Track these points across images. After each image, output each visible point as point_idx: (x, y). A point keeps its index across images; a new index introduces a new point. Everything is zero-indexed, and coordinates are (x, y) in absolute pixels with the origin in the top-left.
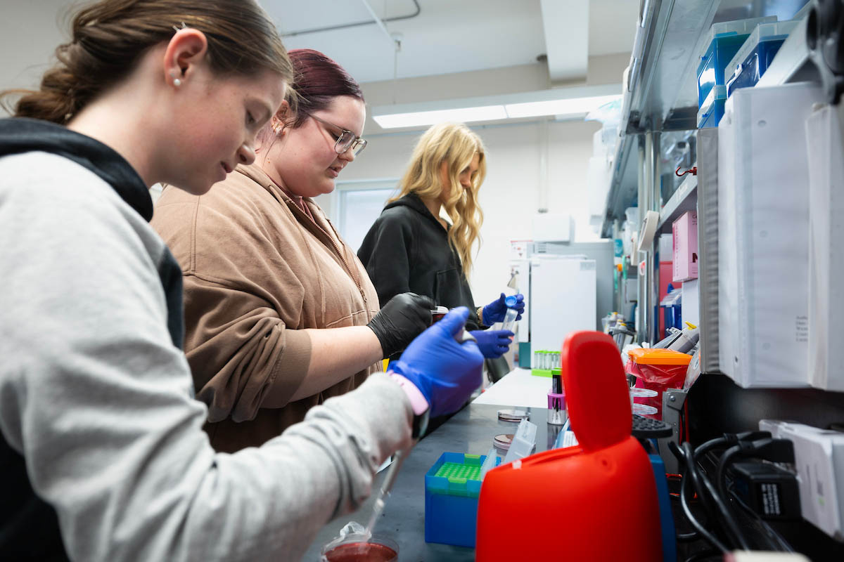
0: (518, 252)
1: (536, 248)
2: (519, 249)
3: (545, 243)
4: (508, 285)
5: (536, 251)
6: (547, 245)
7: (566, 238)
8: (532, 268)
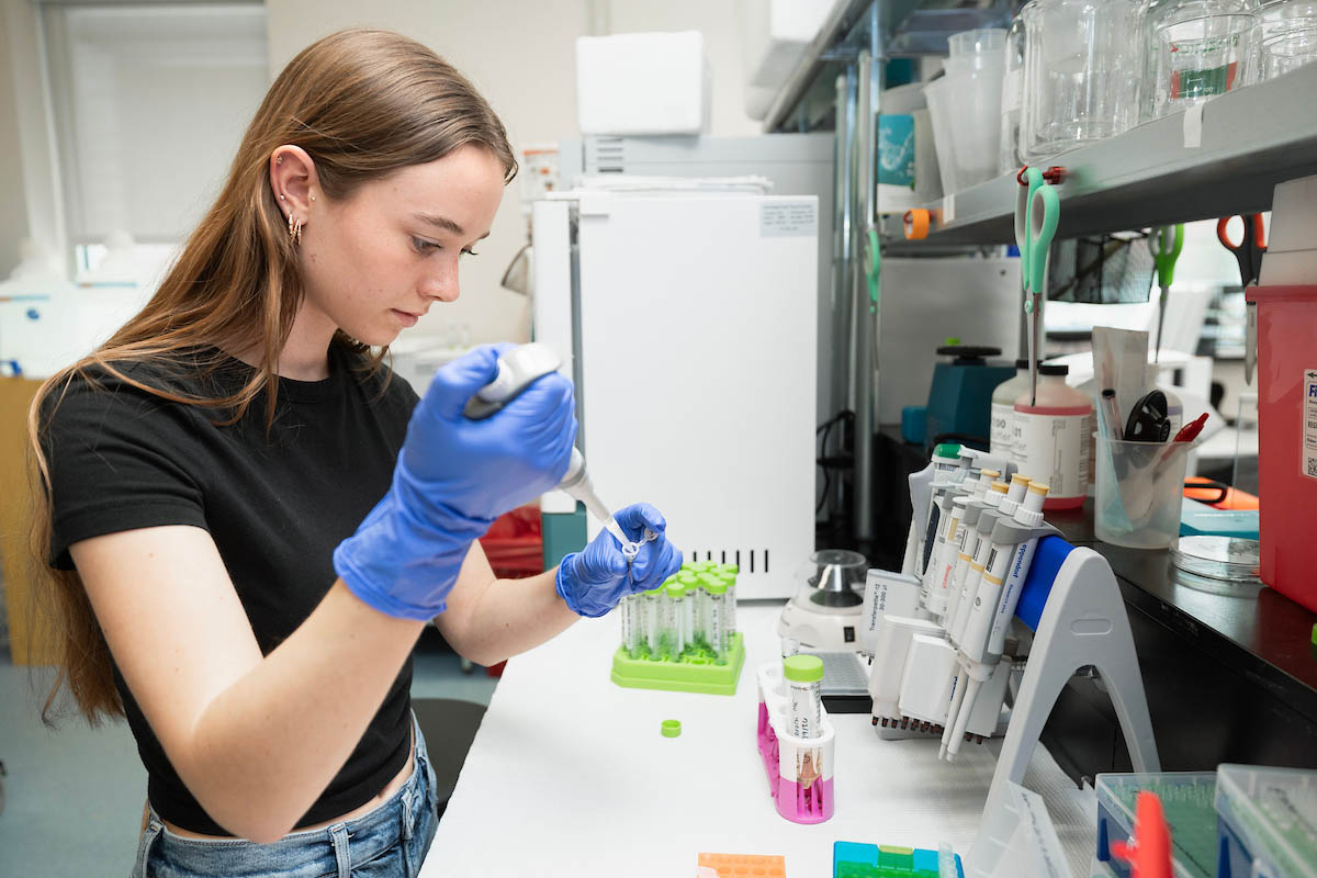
0: (543, 179)
1: (592, 155)
2: (545, 172)
3: (620, 138)
4: (504, 283)
5: (592, 167)
6: (626, 145)
7: (689, 121)
8: (583, 228)
